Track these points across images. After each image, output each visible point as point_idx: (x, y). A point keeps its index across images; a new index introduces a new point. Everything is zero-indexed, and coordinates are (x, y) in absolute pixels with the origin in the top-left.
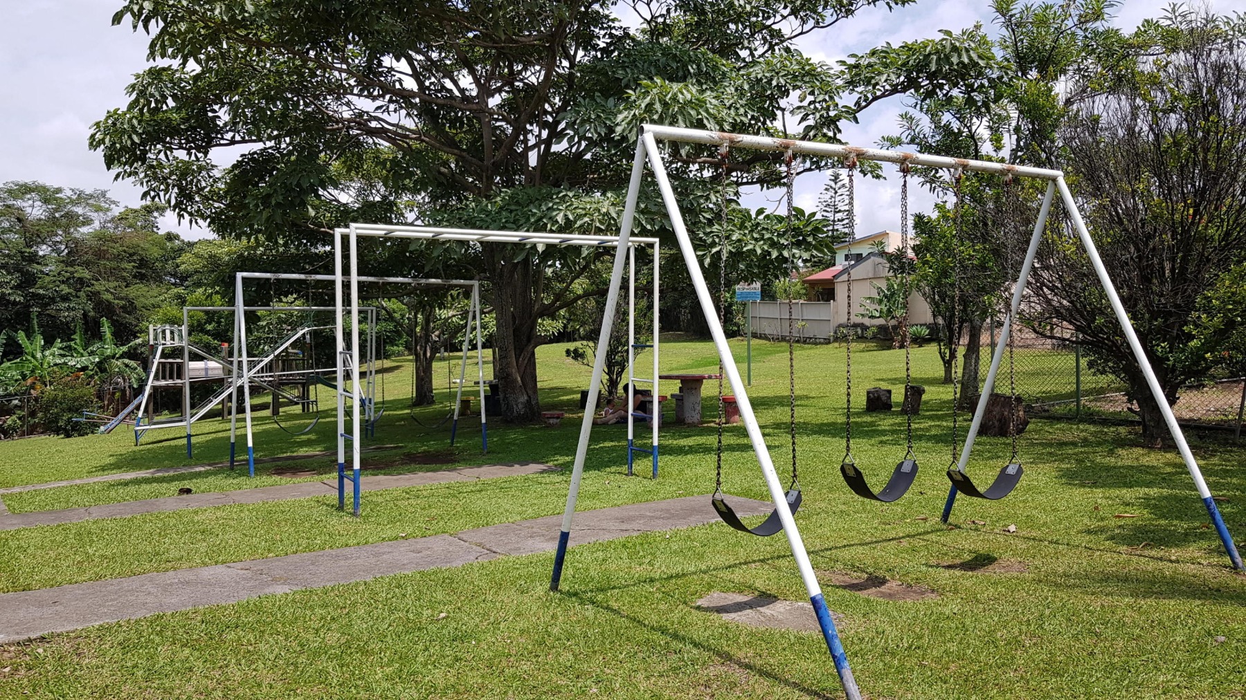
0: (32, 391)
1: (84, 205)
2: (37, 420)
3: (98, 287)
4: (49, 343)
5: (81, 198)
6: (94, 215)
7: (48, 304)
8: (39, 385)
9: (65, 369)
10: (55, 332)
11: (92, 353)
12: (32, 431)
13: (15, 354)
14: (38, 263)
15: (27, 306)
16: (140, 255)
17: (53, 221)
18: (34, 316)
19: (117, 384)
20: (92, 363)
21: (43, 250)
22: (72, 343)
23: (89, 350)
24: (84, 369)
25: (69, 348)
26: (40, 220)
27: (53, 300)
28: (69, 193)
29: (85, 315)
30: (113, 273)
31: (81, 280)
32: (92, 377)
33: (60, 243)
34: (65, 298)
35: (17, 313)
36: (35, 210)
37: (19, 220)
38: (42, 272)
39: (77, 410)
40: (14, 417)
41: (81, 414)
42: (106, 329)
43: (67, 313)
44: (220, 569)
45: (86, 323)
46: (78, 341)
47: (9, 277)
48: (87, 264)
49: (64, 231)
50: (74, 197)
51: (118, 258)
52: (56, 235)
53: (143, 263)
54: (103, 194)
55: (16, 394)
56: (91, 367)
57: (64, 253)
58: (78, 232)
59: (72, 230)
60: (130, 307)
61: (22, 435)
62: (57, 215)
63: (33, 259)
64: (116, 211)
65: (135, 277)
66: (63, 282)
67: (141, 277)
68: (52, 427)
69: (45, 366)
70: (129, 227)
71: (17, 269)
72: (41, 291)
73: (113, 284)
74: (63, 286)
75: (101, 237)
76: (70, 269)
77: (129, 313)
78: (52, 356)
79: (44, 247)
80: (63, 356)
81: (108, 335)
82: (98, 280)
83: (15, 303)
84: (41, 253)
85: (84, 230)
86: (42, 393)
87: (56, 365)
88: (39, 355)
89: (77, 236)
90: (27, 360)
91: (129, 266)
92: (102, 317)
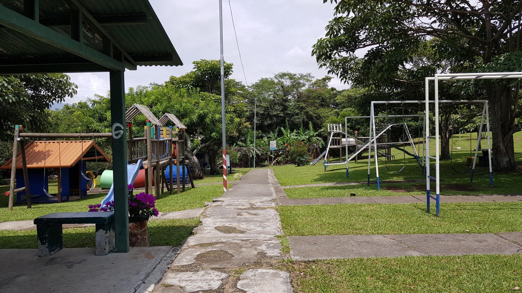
0: (287, 148)
1: (303, 79)
2: (288, 159)
3: (308, 109)
4: (292, 131)
5: (302, 77)
6: (306, 83)
7: (291, 117)
8: (289, 147)
9: (297, 141)
10: (293, 127)
11: (306, 135)
12: (287, 162)
13: (281, 135)
14: (288, 102)
15: (284, 118)
16: (322, 97)
17: (293, 86)
18: (287, 121)
19: (314, 146)
20: (306, 138)
21: (290, 97)
22: (299, 131)
23: (305, 133)
24: (303, 140)
25: (298, 133)
26: (289, 86)
27: (293, 115)
28: (298, 75)
29: (303, 121)
30: (313, 104)
31: (302, 107)
32: (306, 143)
33: (295, 94)
34: (297, 114)
35: (282, 120)
36: (287, 82)
37: (282, 87)
38: (289, 105)
39: (302, 156)
40: (281, 157)
41: (303, 157)
42: (311, 126)
43: (298, 119)
44: (380, 237)
45: (304, 123)
46: (301, 130)
47: (279, 107)
48: (304, 101)
49: (297, 90)
50: (300, 77)
51: (314, 98)
52: (294, 91)
53: (323, 100)
54: (309, 75)
55: (282, 149)
56: (306, 140)
57: (296, 98)
58: (301, 89)
59: (299, 89)
60: (319, 117)
61: (284, 164)
62: (294, 84)
63: (286, 100)
64: (314, 80)
65: (320, 105)
66: (296, 109)
67: (322, 105)
68: (293, 161)
69: (291, 139)
70: (318, 87)
71: (282, 105)
72: (289, 112)
73: (313, 108)
74: (296, 110)
75: (309, 91)
76: (298, 103)
77: (318, 119)
78: (293, 136)
79: (290, 96)
80: (296, 136)
81: (311, 128)
82: (308, 107)
83: (281, 117)
84: (289, 98)
85: (303, 88)
86: (290, 149)
87: (294, 139)
88: (289, 135)
89: (301, 91)
90: (285, 137)
91: (319, 101)
92: (309, 121)
